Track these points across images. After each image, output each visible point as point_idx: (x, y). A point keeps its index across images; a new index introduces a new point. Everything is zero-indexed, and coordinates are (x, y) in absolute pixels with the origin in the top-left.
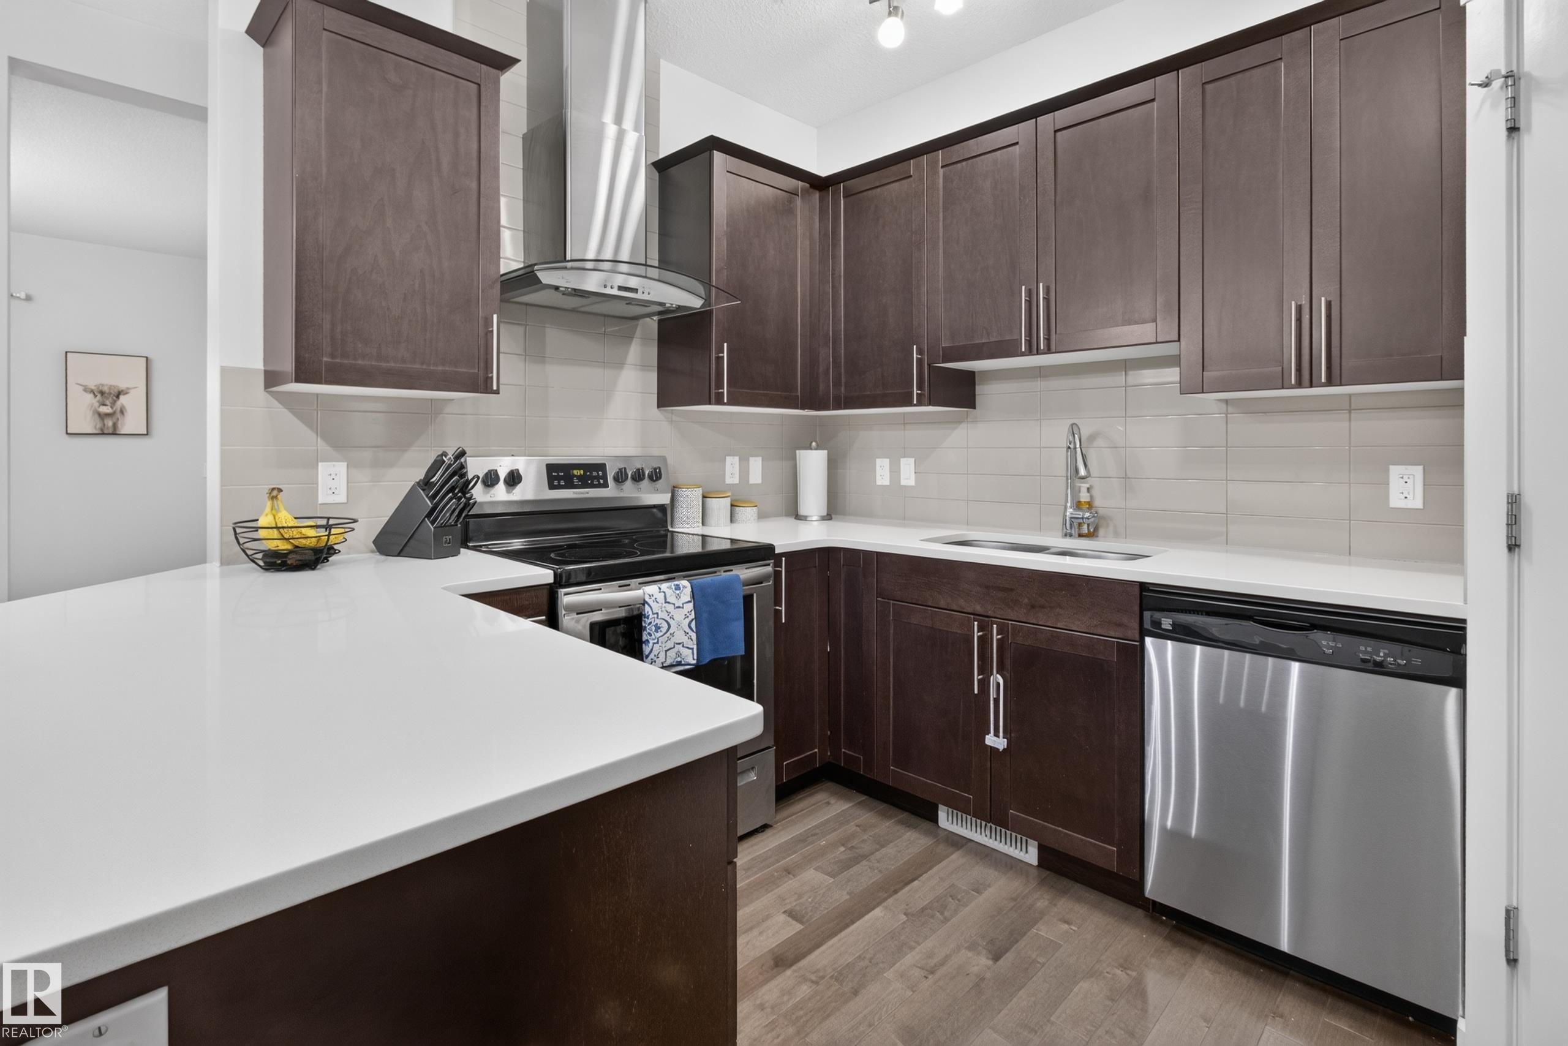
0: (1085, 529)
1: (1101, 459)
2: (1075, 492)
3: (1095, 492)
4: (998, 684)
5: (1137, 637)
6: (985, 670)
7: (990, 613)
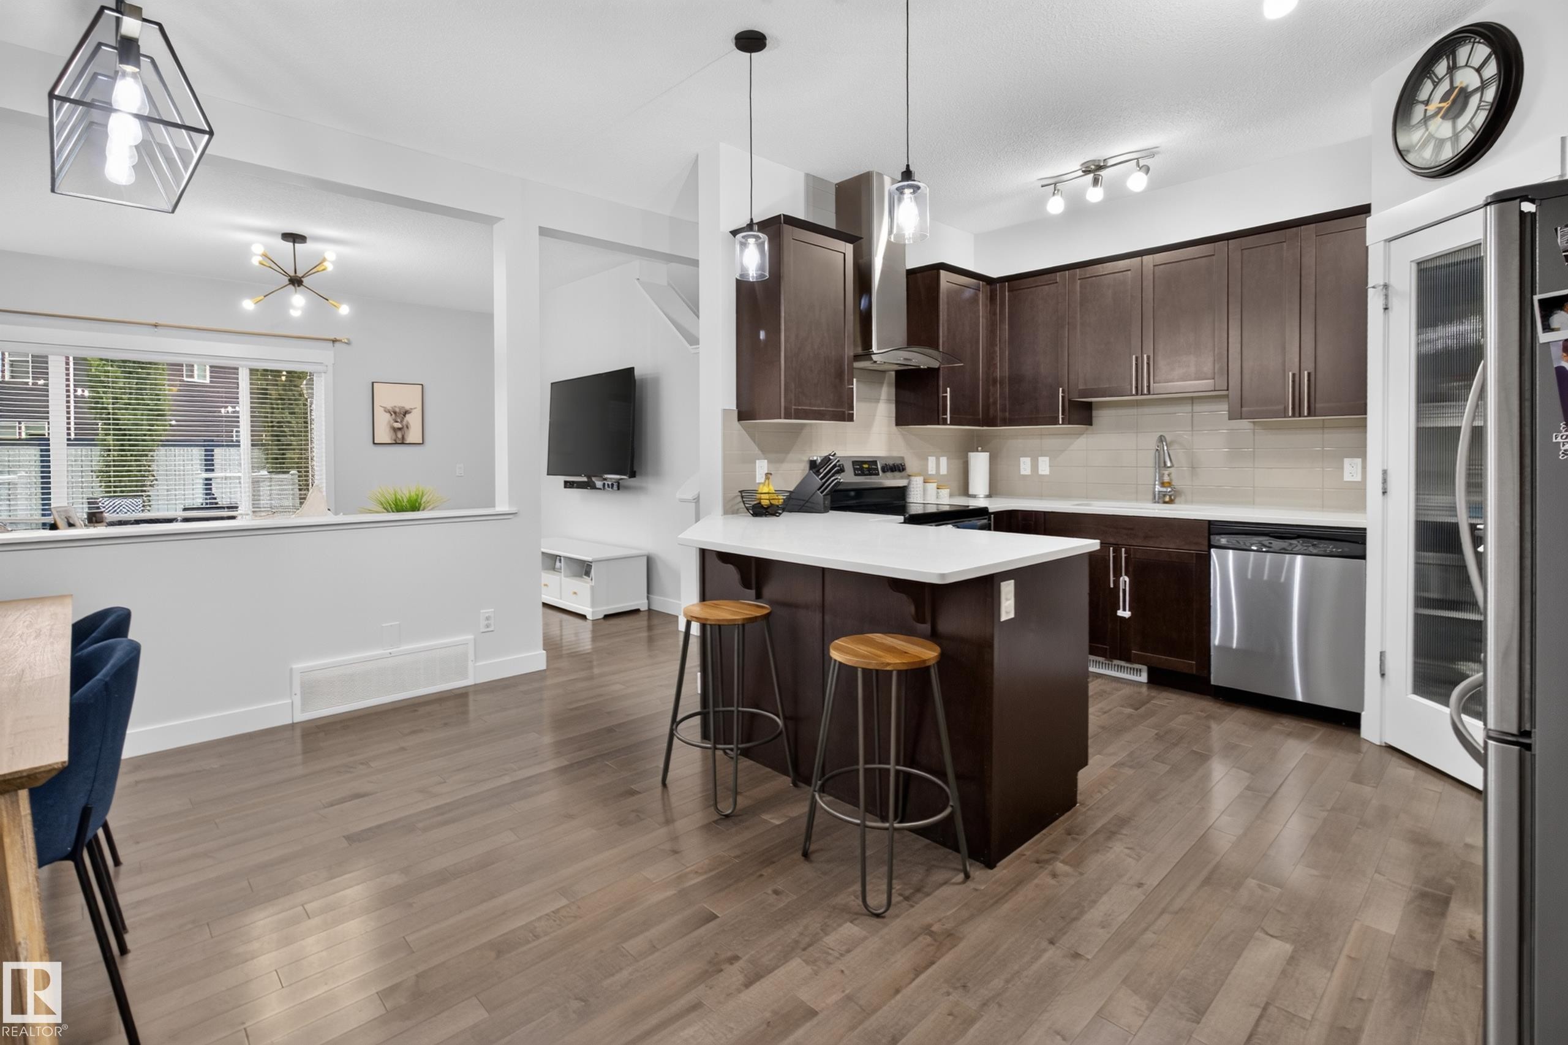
0: (1167, 499)
1: (1179, 455)
2: (1161, 476)
3: (1173, 476)
4: (1125, 582)
5: (1206, 549)
6: (1117, 575)
7: (1119, 543)
